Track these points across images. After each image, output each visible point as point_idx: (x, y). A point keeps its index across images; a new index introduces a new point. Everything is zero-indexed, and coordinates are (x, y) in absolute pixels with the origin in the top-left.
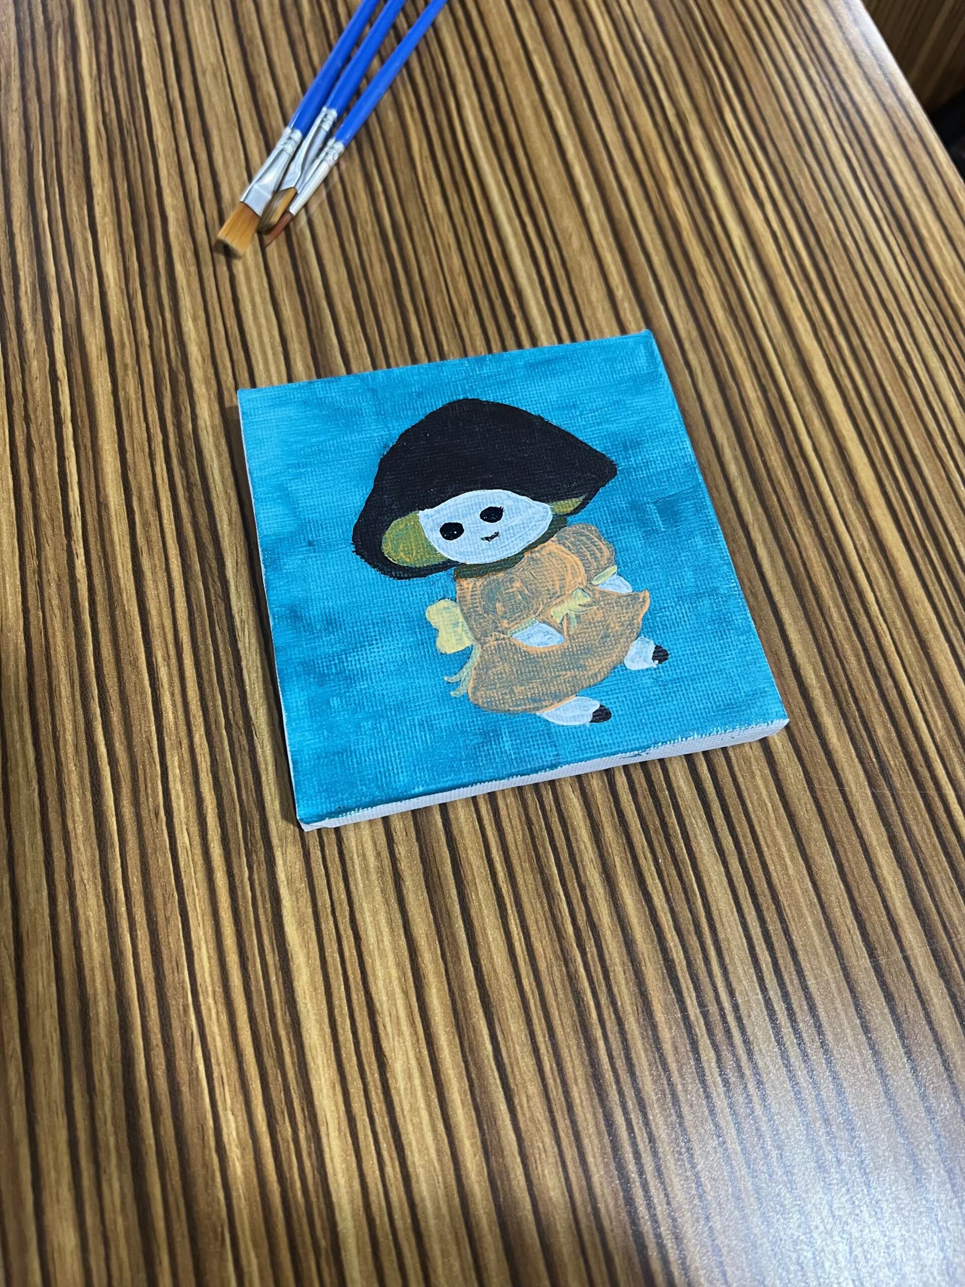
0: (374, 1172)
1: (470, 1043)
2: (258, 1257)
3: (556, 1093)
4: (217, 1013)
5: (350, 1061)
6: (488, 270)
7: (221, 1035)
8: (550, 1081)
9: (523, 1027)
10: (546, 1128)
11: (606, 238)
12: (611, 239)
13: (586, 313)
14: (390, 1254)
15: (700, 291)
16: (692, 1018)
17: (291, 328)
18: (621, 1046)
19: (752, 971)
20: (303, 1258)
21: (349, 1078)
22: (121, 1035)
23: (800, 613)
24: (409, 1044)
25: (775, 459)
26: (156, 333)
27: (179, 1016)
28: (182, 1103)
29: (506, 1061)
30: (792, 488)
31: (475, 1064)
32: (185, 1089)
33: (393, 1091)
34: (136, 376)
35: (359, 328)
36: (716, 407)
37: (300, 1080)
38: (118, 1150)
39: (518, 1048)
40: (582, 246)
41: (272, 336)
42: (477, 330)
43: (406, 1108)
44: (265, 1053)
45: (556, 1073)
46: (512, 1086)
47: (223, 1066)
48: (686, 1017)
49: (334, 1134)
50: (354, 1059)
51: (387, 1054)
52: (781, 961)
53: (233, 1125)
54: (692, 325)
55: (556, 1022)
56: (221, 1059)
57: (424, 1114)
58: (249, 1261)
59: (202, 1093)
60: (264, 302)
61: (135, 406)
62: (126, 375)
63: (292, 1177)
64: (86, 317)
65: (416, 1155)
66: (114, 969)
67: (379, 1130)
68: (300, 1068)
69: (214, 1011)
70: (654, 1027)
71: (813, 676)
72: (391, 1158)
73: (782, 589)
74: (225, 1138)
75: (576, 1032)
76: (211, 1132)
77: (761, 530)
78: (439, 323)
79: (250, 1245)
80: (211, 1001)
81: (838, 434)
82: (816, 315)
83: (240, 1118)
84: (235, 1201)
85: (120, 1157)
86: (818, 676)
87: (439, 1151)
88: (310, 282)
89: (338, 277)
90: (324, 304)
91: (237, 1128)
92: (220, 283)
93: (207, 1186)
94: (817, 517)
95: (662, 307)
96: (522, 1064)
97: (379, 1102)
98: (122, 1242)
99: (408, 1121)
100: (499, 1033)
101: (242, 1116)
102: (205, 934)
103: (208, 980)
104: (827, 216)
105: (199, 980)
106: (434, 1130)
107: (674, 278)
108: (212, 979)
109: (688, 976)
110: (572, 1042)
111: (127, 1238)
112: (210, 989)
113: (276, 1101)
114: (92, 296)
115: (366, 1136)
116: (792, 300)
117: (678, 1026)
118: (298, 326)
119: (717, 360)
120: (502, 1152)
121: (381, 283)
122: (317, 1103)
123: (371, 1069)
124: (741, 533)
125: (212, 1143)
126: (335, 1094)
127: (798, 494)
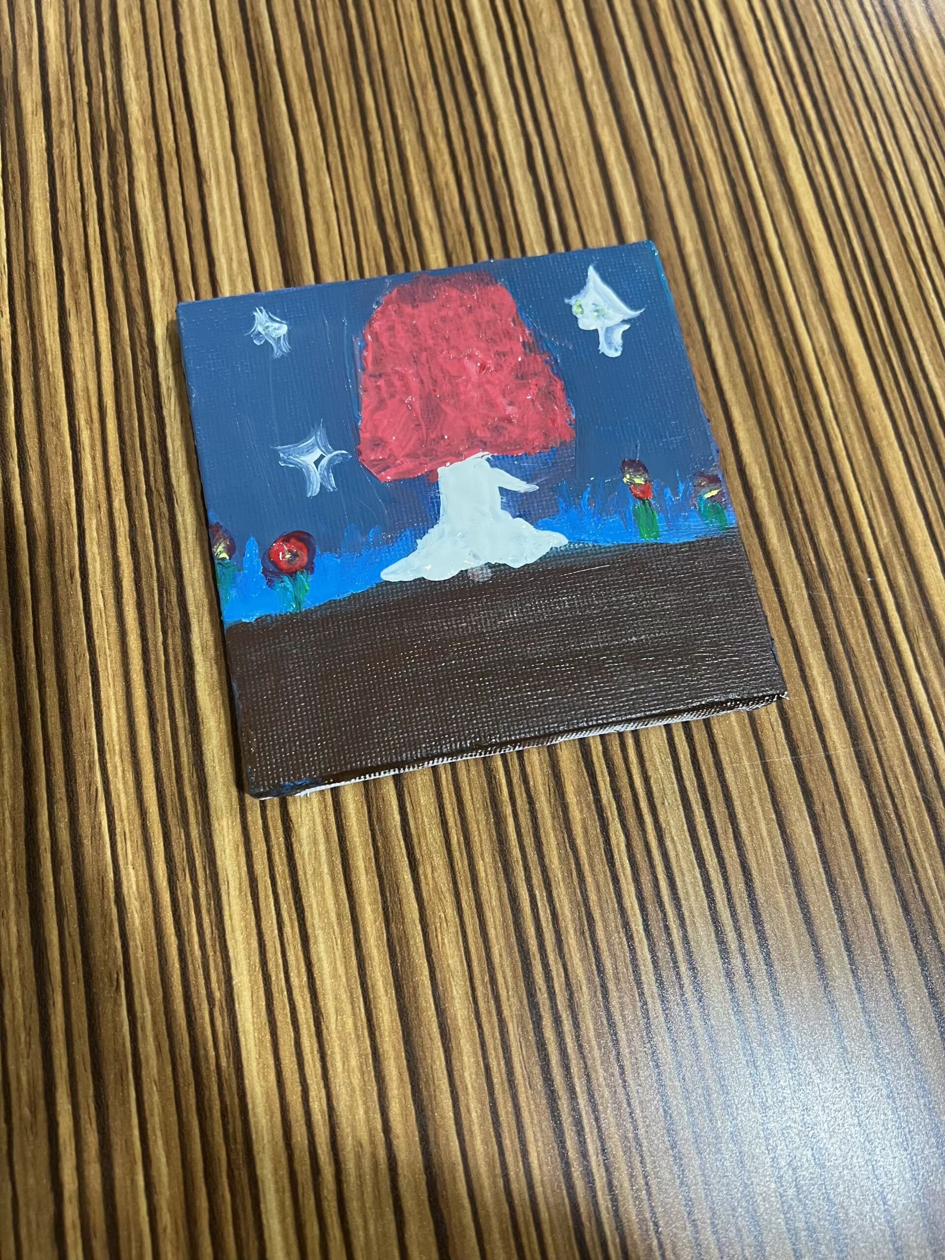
0: (272, 931)
1: (379, 813)
2: (151, 1004)
3: (461, 864)
4: (123, 771)
5: (255, 823)
6: (451, 43)
7: (126, 793)
8: (457, 855)
9: (433, 799)
10: (449, 898)
11: (579, 17)
13: (552, 93)
14: (284, 1009)
15: (674, 77)
16: (605, 801)
17: (238, 93)
18: (530, 824)
19: (670, 760)
20: (197, 1008)
21: (253, 840)
22: (25, 787)
23: (751, 412)
25: (739, 255)
26: (95, 90)
27: (84, 772)
28: (83, 855)
29: (413, 831)
30: (753, 286)
31: (382, 832)
32: (87, 842)
33: (297, 855)
34: (73, 134)
35: (310, 95)
36: (680, 198)
37: (204, 840)
38: (16, 895)
39: (426, 820)
40: (552, 24)
41: (217, 100)
42: (434, 105)
43: (309, 872)
44: (170, 812)
45: (463, 846)
46: (418, 856)
47: (126, 822)
48: (598, 801)
49: (234, 892)
50: (260, 822)
51: (294, 819)
52: (700, 753)
53: (133, 879)
54: (662, 112)
55: (467, 796)
56: (125, 815)
57: (327, 878)
58: (143, 1007)
59: (104, 846)
60: (211, 64)
61: (70, 164)
62: (61, 132)
63: (190, 931)
64: (23, 71)
65: (316, 917)
66: (21, 724)
67: (280, 892)
68: (204, 829)
69: (120, 770)
70: (565, 808)
71: (758, 475)
72: (291, 919)
73: (735, 386)
74: (125, 890)
75: (485, 808)
76: (111, 885)
77: (717, 325)
78: (395, 97)
79: (145, 992)
80: (117, 759)
81: (807, 234)
82: (795, 109)
83: (140, 873)
84: (131, 950)
85: (18, 903)
86: (763, 476)
87: (339, 916)
88: (262, 46)
89: (291, 42)
90: (275, 70)
91: (137, 881)
92: (167, 43)
93: (104, 935)
94: (777, 317)
95: (632, 92)
96: (429, 836)
97: (282, 865)
98: (17, 983)
99: (310, 883)
100: (408, 805)
101: (143, 871)
102: (115, 694)
103: (116, 739)
105: (107, 738)
106: (336, 896)
107: (648, 63)
108: (120, 739)
109: (603, 761)
110: (482, 817)
111: (22, 978)
112: (117, 748)
113: (177, 859)
114: (31, 50)
115: (267, 896)
116: (772, 92)
117: (589, 808)
118: (246, 91)
119: (685, 150)
120: (403, 919)
121: (337, 51)
122: (219, 862)
123: (276, 833)
124: (696, 328)
125: (112, 896)
126: (237, 855)
127: (758, 292)
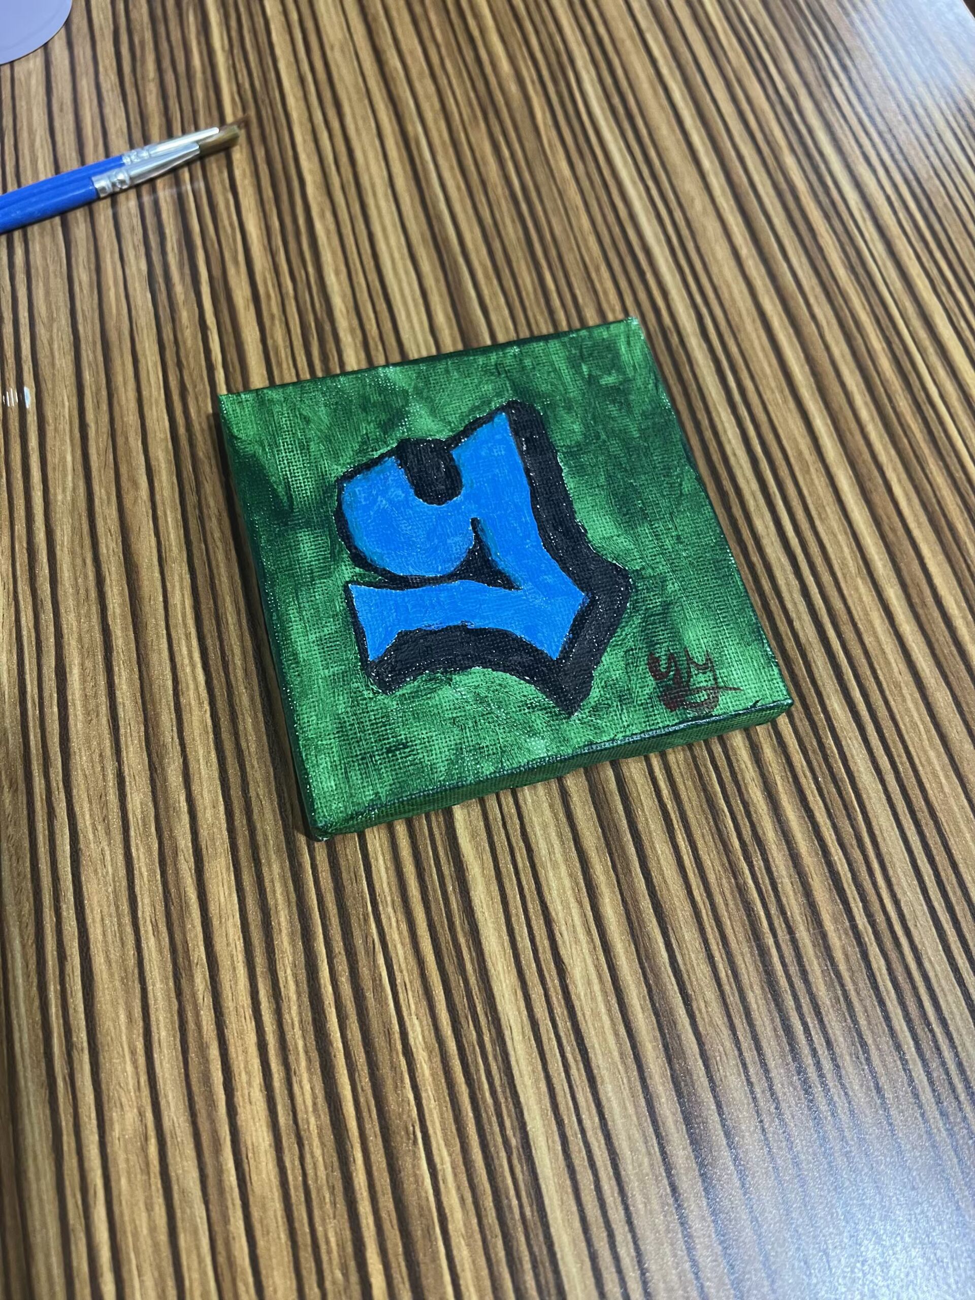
12: (732, 202)
24: (586, 951)
104: (937, 182)
